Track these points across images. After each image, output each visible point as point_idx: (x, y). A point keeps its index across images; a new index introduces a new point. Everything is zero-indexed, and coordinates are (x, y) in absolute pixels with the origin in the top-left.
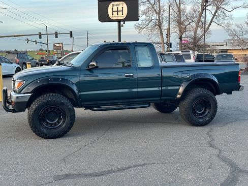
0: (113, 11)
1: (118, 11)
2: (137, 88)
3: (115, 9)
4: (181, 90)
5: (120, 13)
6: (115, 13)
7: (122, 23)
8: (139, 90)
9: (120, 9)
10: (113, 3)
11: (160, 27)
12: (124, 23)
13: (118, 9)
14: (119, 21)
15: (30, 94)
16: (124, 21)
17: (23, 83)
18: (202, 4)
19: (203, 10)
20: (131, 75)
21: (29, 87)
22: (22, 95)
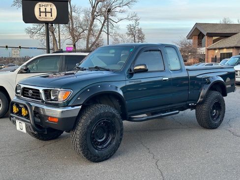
1: (46, 12)
3: (43, 9)
5: (49, 15)
6: (43, 15)
10: (40, 3)
14: (47, 23)
15: (80, 107)
16: (52, 23)
17: (70, 92)
18: (93, 14)
19: (94, 19)
20: (167, 78)
21: (78, 97)
22: (70, 108)
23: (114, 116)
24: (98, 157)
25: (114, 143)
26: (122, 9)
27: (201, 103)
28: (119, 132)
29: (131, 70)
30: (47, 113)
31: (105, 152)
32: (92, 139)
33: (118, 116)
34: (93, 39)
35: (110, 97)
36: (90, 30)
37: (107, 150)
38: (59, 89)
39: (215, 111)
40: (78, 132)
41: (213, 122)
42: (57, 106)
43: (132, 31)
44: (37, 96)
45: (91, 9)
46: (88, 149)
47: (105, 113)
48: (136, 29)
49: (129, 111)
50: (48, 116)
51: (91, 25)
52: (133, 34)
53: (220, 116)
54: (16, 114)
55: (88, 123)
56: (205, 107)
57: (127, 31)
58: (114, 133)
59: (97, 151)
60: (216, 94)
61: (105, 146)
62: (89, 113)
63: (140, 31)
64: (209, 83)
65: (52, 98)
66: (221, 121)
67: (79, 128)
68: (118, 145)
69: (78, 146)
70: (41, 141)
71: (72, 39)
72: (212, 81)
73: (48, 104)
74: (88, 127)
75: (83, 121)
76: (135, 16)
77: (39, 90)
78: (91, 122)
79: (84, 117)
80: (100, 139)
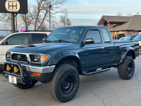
15: (54, 66)
16: (17, 13)
17: (48, 56)
18: (39, 8)
19: (39, 12)
20: (104, 48)
21: (53, 60)
22: (48, 67)
23: (74, 72)
24: (66, 99)
25: (74, 90)
26: (57, 6)
27: (122, 63)
28: (78, 82)
29: (83, 43)
30: (32, 70)
31: (69, 95)
32: (62, 87)
33: (77, 71)
34: (39, 24)
35: (71, 59)
36: (37, 18)
37: (70, 94)
38: (41, 54)
39: (129, 68)
40: (53, 83)
41: (128, 75)
42: (39, 65)
43: (63, 20)
44: (23, 59)
45: (38, 5)
46: (60, 94)
47: (70, 69)
48: (66, 18)
49: (83, 69)
50: (33, 72)
51: (38, 16)
52: (64, 22)
53: (132, 72)
54: (9, 71)
55: (60, 77)
56: (124, 66)
57: (60, 20)
58: (74, 83)
59: (65, 95)
60: (130, 57)
61: (69, 91)
62: (60, 70)
63: (68, 20)
64: (126, 51)
65: (35, 60)
66: (132, 75)
67: (54, 80)
68: (76, 91)
69: (54, 92)
70: (21, 90)
71: (25, 24)
72: (128, 50)
73: (32, 64)
74: (60, 79)
75: (56, 75)
76: (66, 10)
77: (26, 55)
78: (61, 76)
79: (57, 73)
80: (66, 87)
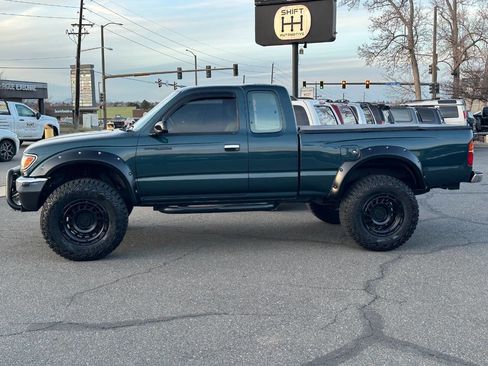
0: (283, 24)
1: (292, 23)
2: (248, 172)
3: (287, 19)
4: (339, 177)
5: (297, 28)
6: (287, 28)
7: (301, 46)
8: (253, 176)
9: (297, 19)
10: (283, 8)
11: (411, 51)
12: (305, 47)
13: (294, 20)
14: (295, 43)
15: (45, 179)
16: (304, 42)
17: (34, 159)
20: (236, 147)
21: (43, 166)
64: (360, 158)
